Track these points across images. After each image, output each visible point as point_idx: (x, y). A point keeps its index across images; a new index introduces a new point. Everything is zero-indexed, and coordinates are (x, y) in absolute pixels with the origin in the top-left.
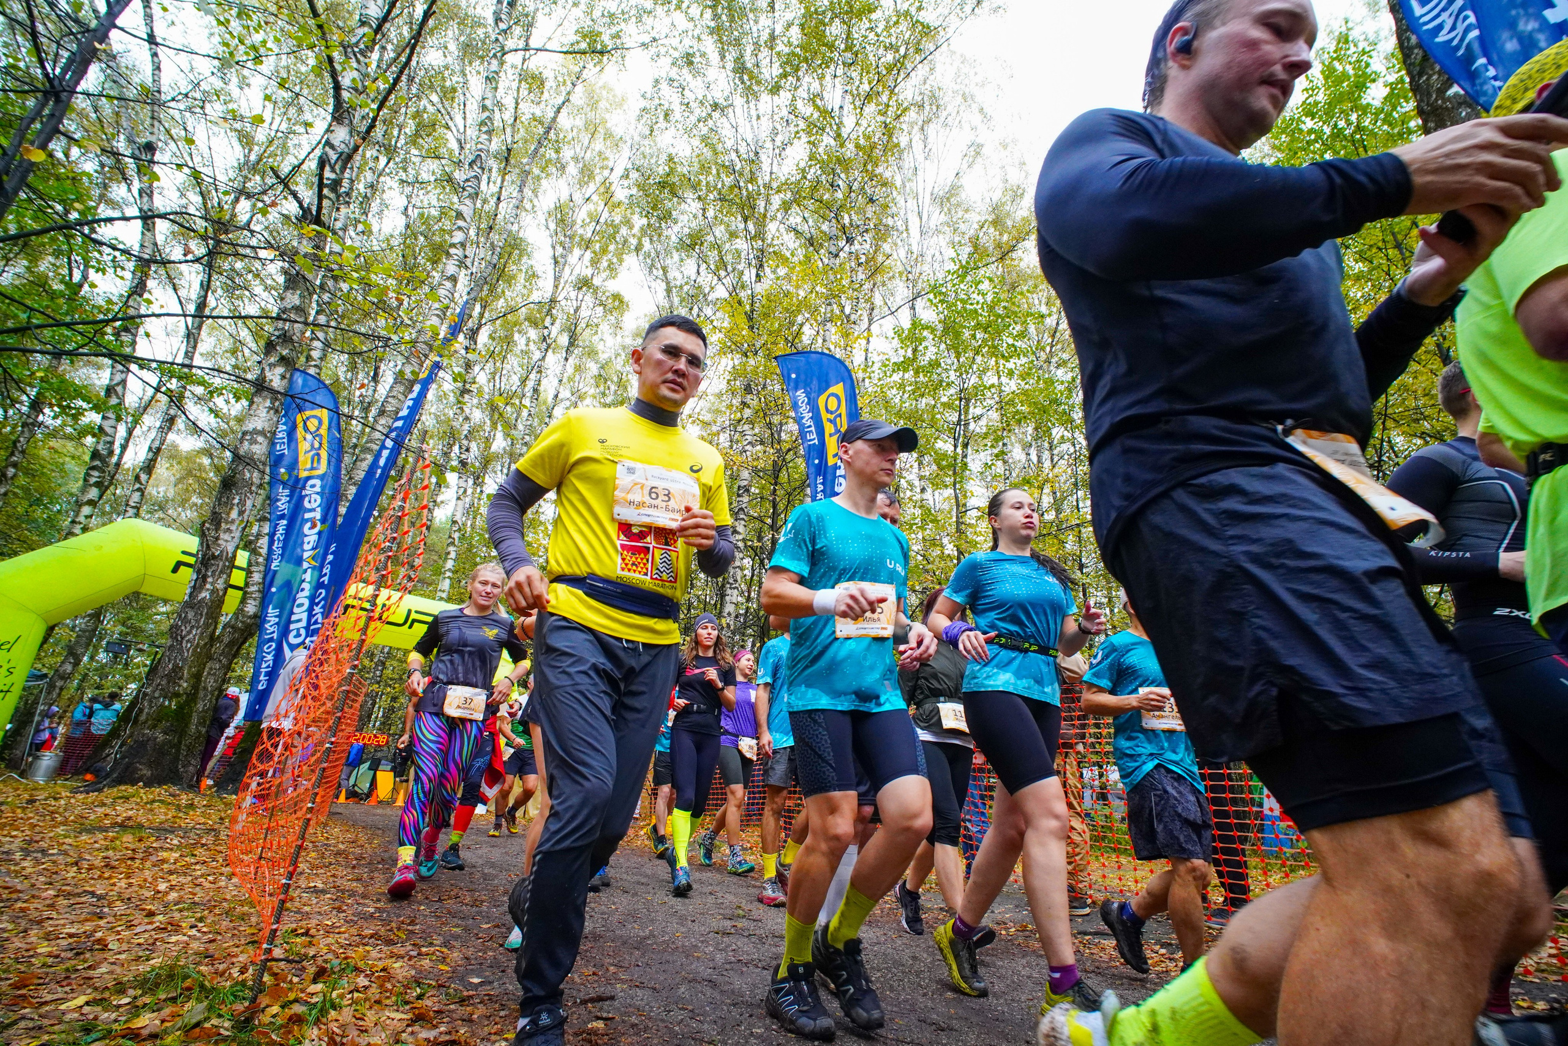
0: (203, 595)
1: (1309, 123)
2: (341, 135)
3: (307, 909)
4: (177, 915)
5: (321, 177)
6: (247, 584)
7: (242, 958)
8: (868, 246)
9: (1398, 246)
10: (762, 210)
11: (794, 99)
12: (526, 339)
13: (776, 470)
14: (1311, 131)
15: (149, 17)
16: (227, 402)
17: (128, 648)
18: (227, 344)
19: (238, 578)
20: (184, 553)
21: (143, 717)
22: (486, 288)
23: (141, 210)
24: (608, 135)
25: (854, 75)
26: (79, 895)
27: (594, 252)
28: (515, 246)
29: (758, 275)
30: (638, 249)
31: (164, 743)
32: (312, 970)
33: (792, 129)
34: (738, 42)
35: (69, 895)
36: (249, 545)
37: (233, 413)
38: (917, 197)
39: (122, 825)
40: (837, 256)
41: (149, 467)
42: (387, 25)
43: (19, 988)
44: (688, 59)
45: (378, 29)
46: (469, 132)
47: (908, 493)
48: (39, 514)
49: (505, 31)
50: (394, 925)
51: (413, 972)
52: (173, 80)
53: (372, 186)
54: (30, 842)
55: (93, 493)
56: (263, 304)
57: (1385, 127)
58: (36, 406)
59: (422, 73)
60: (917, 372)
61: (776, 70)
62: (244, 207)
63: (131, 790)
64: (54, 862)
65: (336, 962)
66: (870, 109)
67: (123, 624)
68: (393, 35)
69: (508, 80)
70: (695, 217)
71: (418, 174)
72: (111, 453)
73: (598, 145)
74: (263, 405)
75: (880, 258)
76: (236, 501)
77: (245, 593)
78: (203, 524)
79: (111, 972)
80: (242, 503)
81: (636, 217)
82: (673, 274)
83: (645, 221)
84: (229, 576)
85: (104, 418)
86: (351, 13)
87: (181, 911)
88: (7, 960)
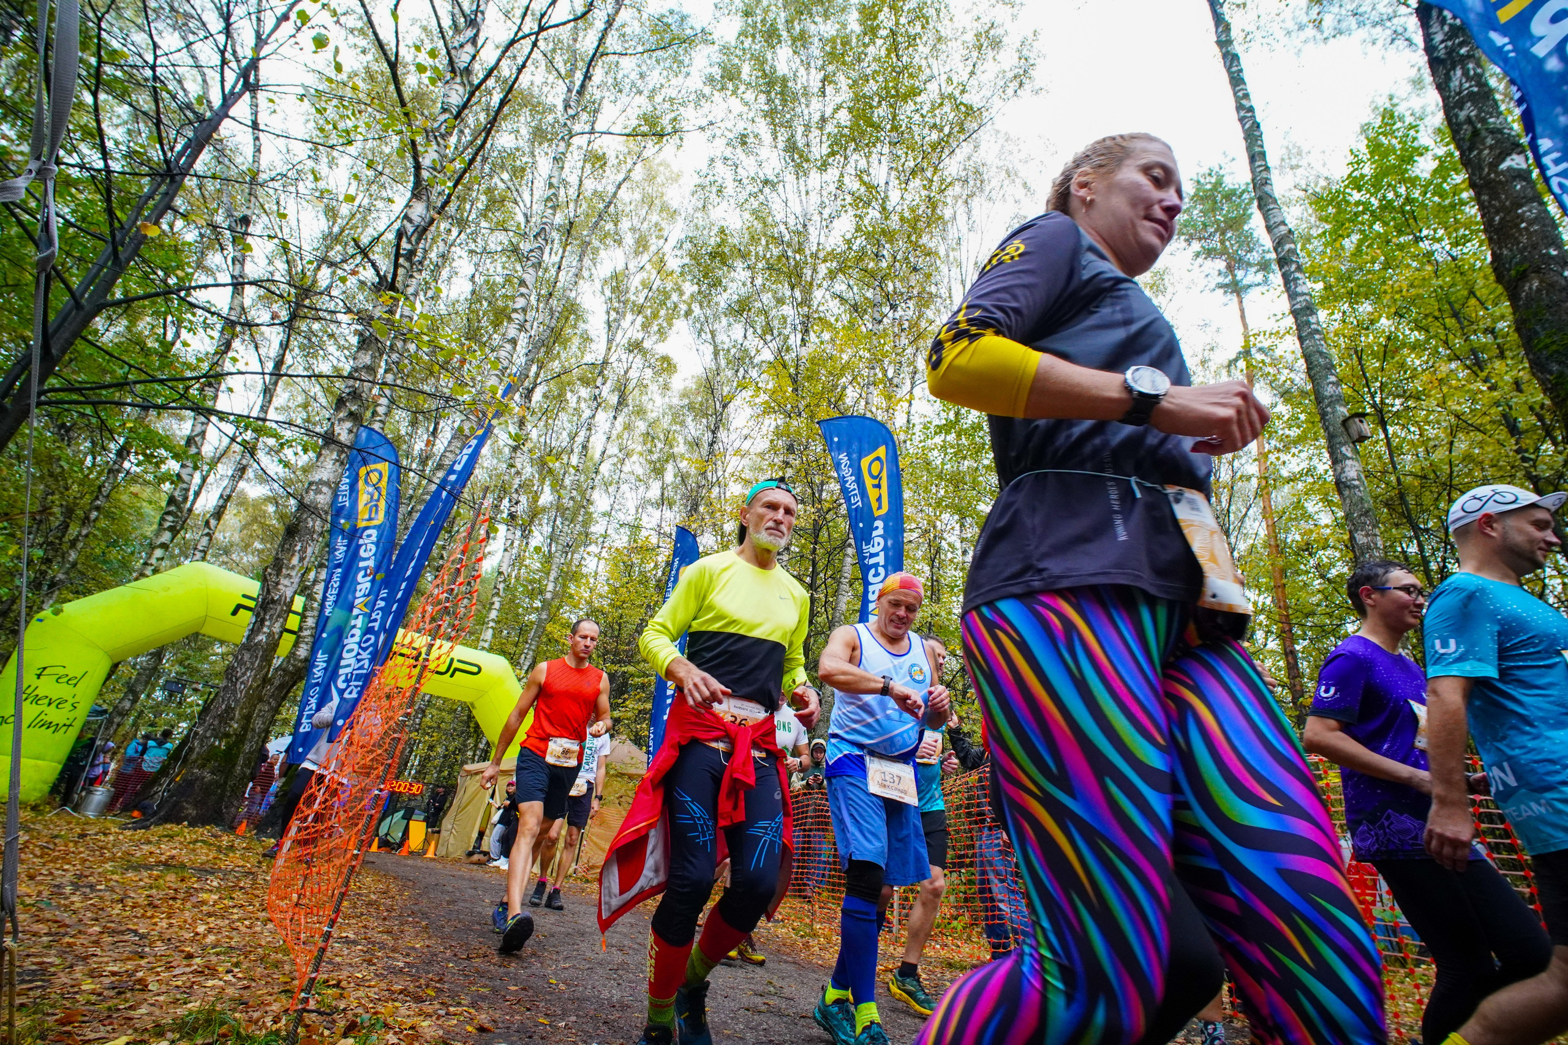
0: (260, 638)
1: (1356, 196)
2: (419, 210)
3: (338, 959)
4: (214, 959)
5: (398, 246)
6: (301, 629)
7: (275, 1007)
8: (911, 313)
9: (1455, 315)
10: (809, 279)
11: (842, 175)
12: (576, 397)
13: (817, 529)
14: (1358, 203)
15: (255, 106)
16: (296, 454)
17: (184, 687)
18: (300, 399)
19: (293, 622)
20: (244, 596)
21: (194, 756)
22: (543, 349)
23: (233, 277)
24: (664, 208)
25: (900, 153)
26: (122, 933)
27: (646, 317)
28: (572, 310)
29: (803, 340)
30: (688, 313)
31: (211, 783)
32: (342, 1024)
33: (839, 202)
34: (789, 125)
35: (114, 932)
36: (304, 590)
37: (300, 464)
38: (960, 265)
39: (166, 864)
40: (880, 322)
41: (218, 513)
42: (466, 111)
43: (64, 1025)
44: (743, 139)
45: (458, 116)
46: (535, 207)
47: (950, 555)
48: (114, 554)
49: (573, 117)
50: (422, 981)
51: (441, 1032)
53: (443, 256)
54: (80, 877)
55: (166, 537)
56: (335, 362)
57: (1436, 199)
58: (123, 453)
59: (495, 154)
60: (959, 435)
61: (825, 150)
62: (324, 275)
63: (176, 828)
64: (101, 898)
65: (366, 1016)
66: (916, 183)
67: (181, 663)
68: (471, 121)
69: (574, 159)
70: (744, 284)
71: (487, 244)
72: (186, 499)
73: (654, 218)
74: (331, 456)
75: (923, 324)
76: (298, 548)
77: (299, 637)
78: (265, 569)
79: (150, 1014)
80: (304, 550)
81: (688, 284)
82: (721, 337)
83: (695, 288)
84: (286, 620)
85: (183, 466)
86: (434, 102)
87: (218, 954)
88: (53, 996)
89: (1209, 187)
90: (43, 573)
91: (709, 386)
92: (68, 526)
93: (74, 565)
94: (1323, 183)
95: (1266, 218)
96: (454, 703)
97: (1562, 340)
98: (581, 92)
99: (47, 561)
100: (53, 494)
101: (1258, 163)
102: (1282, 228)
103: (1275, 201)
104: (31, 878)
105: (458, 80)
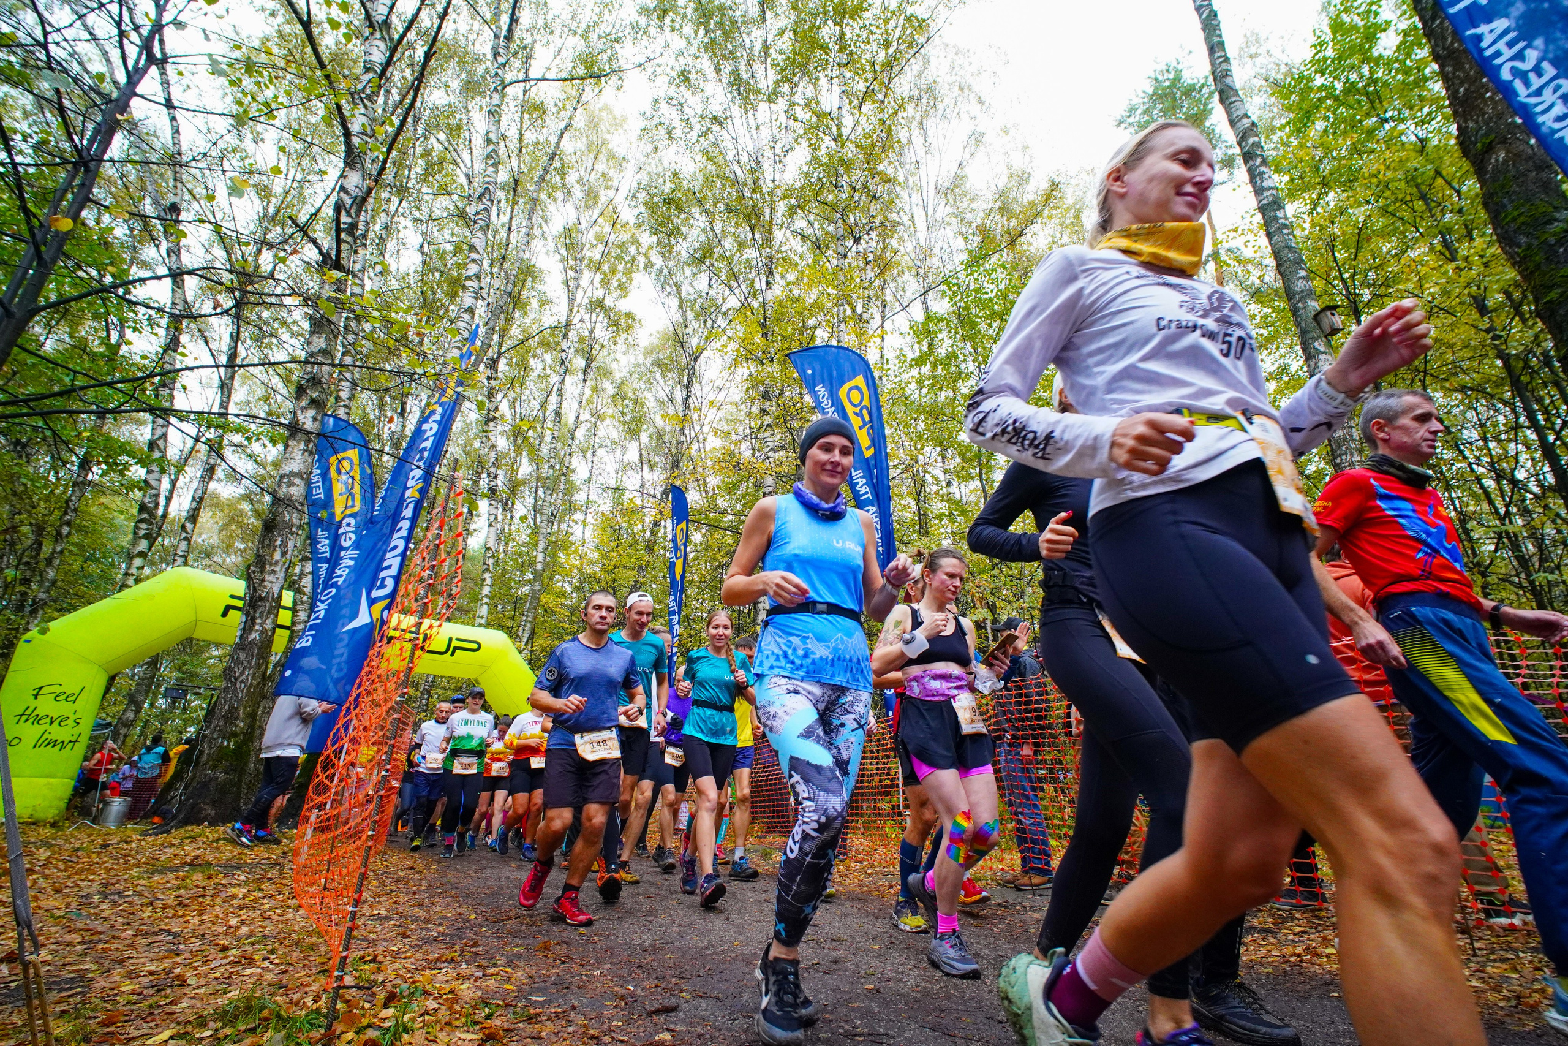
0: (253, 636)
1: (1319, 81)
2: (354, 180)
3: (372, 936)
4: (249, 949)
5: (337, 221)
6: (293, 623)
7: (315, 987)
8: (874, 244)
9: (1423, 197)
10: (767, 218)
11: (792, 105)
12: (541, 363)
14: (1322, 88)
15: (166, 84)
16: (264, 447)
17: (185, 693)
18: (260, 392)
19: (285, 617)
20: (232, 597)
21: (204, 758)
22: (502, 317)
23: (170, 269)
24: (612, 156)
25: (849, 74)
26: (156, 934)
27: (605, 274)
28: (528, 272)
29: (768, 283)
30: (648, 266)
31: (225, 782)
32: (382, 996)
33: (791, 135)
34: (731, 56)
35: (146, 935)
36: (293, 585)
37: (270, 459)
38: (920, 190)
39: (191, 864)
40: (845, 256)
41: (193, 516)
42: (390, 69)
43: (107, 1026)
44: (685, 77)
45: (382, 75)
46: (476, 166)
47: (935, 488)
48: (93, 568)
49: (504, 65)
50: (457, 948)
51: (480, 993)
52: (192, 141)
53: (386, 228)
54: (106, 885)
55: (143, 545)
56: (291, 350)
57: (1400, 77)
58: (85, 464)
59: (427, 113)
60: (934, 367)
61: (773, 76)
62: (266, 259)
63: (197, 830)
64: (130, 903)
65: (405, 986)
66: (868, 108)
67: (179, 670)
68: (397, 79)
69: (510, 112)
70: (703, 231)
71: (432, 212)
72: (157, 505)
73: (601, 166)
74: (298, 447)
75: (889, 255)
76: (278, 543)
77: (293, 632)
78: (248, 568)
79: (192, 1007)
80: (284, 544)
81: (645, 234)
82: (686, 289)
83: (654, 239)
84: (277, 616)
85: (149, 472)
86: (355, 61)
87: (253, 944)
88: (93, 1000)
89: (1167, 84)
90: (24, 594)
91: (678, 338)
92: (40, 544)
93: (54, 583)
94: (1283, 69)
95: (1229, 113)
96: (458, 681)
97: (1529, 210)
98: (509, 38)
99: (26, 582)
100: (20, 513)
101: (1217, 55)
102: (1245, 121)
103: (1236, 93)
104: (58, 891)
105: (378, 35)
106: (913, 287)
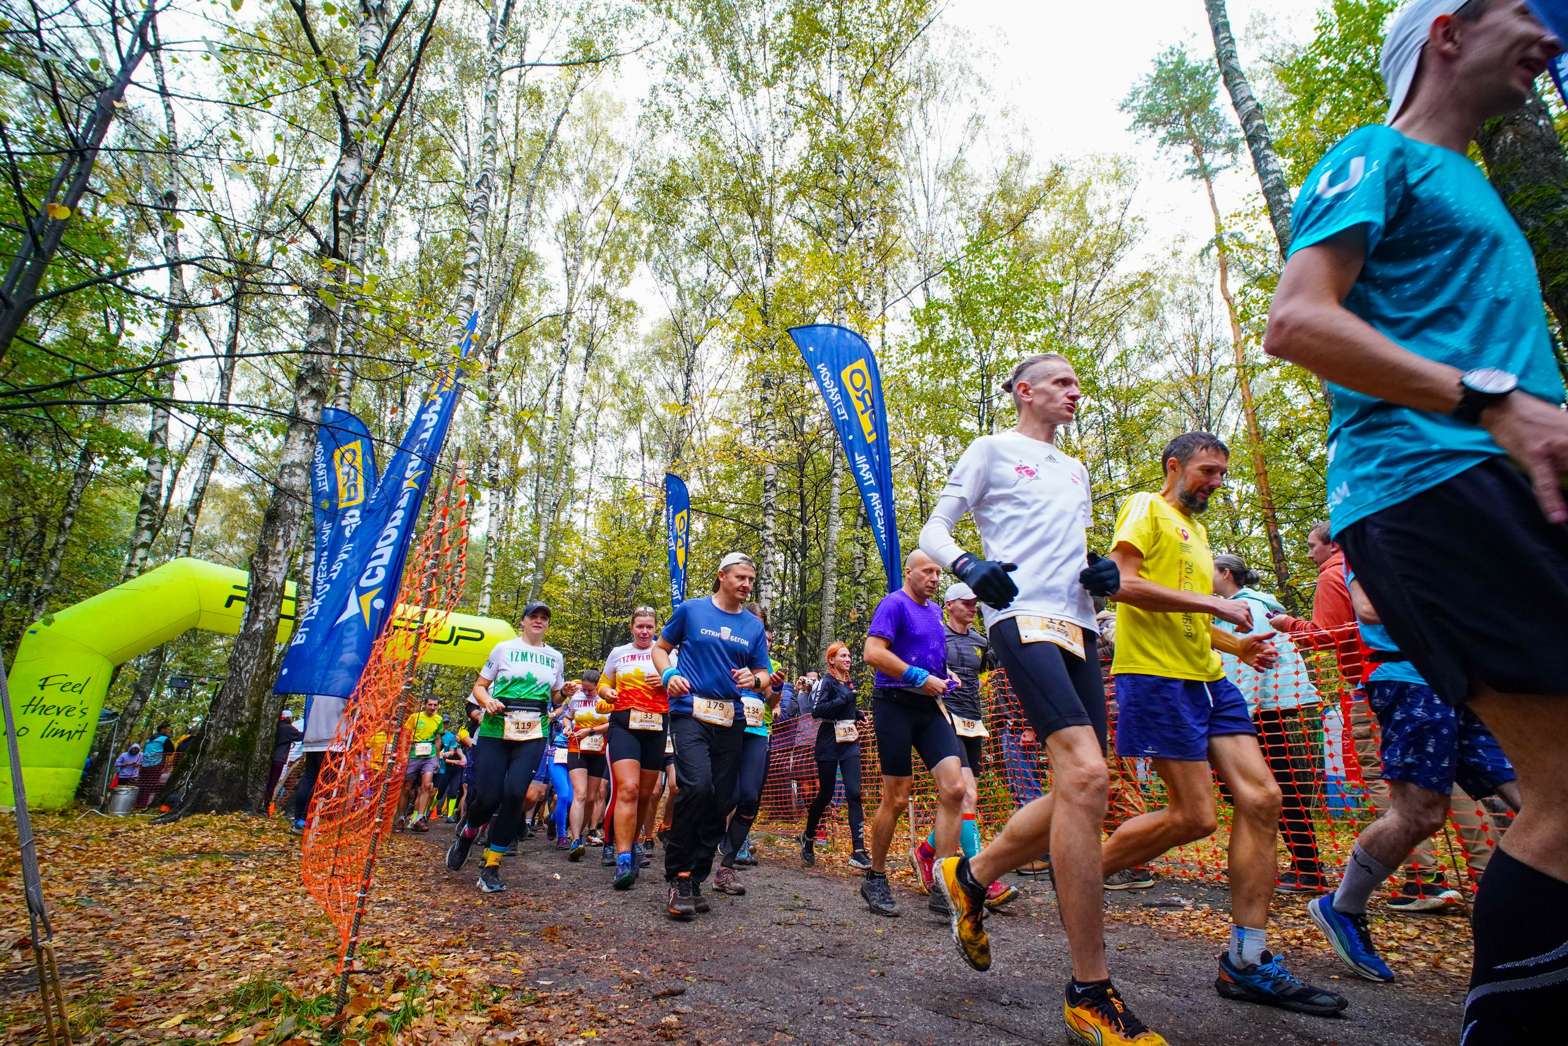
0: (257, 626)
1: (1324, 63)
2: (351, 168)
3: (381, 922)
4: (259, 934)
5: (335, 210)
6: (297, 613)
7: (324, 972)
8: (876, 231)
10: (767, 204)
11: (791, 89)
12: (542, 352)
13: (801, 464)
14: (1327, 70)
15: (160, 71)
16: (265, 438)
17: (191, 683)
18: (260, 382)
19: (288, 608)
20: (235, 587)
21: (210, 748)
22: (501, 305)
23: (167, 259)
24: (610, 143)
25: (849, 58)
26: (166, 920)
27: (606, 261)
28: (527, 260)
29: (768, 270)
30: (648, 256)
31: (231, 772)
32: (391, 980)
33: (792, 119)
34: (730, 41)
35: (157, 921)
36: (295, 575)
37: (271, 449)
38: (921, 175)
39: (200, 852)
40: (846, 242)
41: (196, 507)
42: (387, 55)
43: (120, 1010)
44: (683, 62)
45: (378, 60)
46: (472, 153)
47: (936, 476)
48: (96, 559)
49: (501, 50)
50: (465, 933)
51: (488, 977)
52: (188, 128)
53: (385, 216)
54: (116, 873)
55: (146, 536)
56: (290, 340)
58: (87, 456)
59: (424, 99)
60: (936, 355)
61: (772, 59)
62: (264, 248)
63: (205, 818)
64: (140, 890)
65: (413, 971)
66: (867, 92)
67: (184, 660)
68: (392, 65)
69: (507, 97)
70: (702, 218)
71: (428, 198)
72: (159, 496)
73: (601, 155)
74: (299, 437)
75: (890, 241)
76: (281, 533)
77: (296, 622)
78: (251, 558)
79: (203, 992)
80: (287, 535)
81: (644, 224)
82: (683, 277)
83: (652, 227)
84: (280, 606)
85: (150, 463)
86: (350, 47)
87: (262, 930)
88: (106, 985)
89: (1171, 67)
90: (28, 585)
91: (677, 327)
92: (44, 536)
93: (58, 574)
94: (1289, 52)
95: (1233, 94)
96: (461, 669)
97: (1537, 193)
98: (504, 22)
99: (30, 573)
100: (23, 505)
101: (1222, 36)
102: (1250, 103)
103: (1242, 75)
104: (68, 879)
105: (373, 20)
106: (913, 273)
